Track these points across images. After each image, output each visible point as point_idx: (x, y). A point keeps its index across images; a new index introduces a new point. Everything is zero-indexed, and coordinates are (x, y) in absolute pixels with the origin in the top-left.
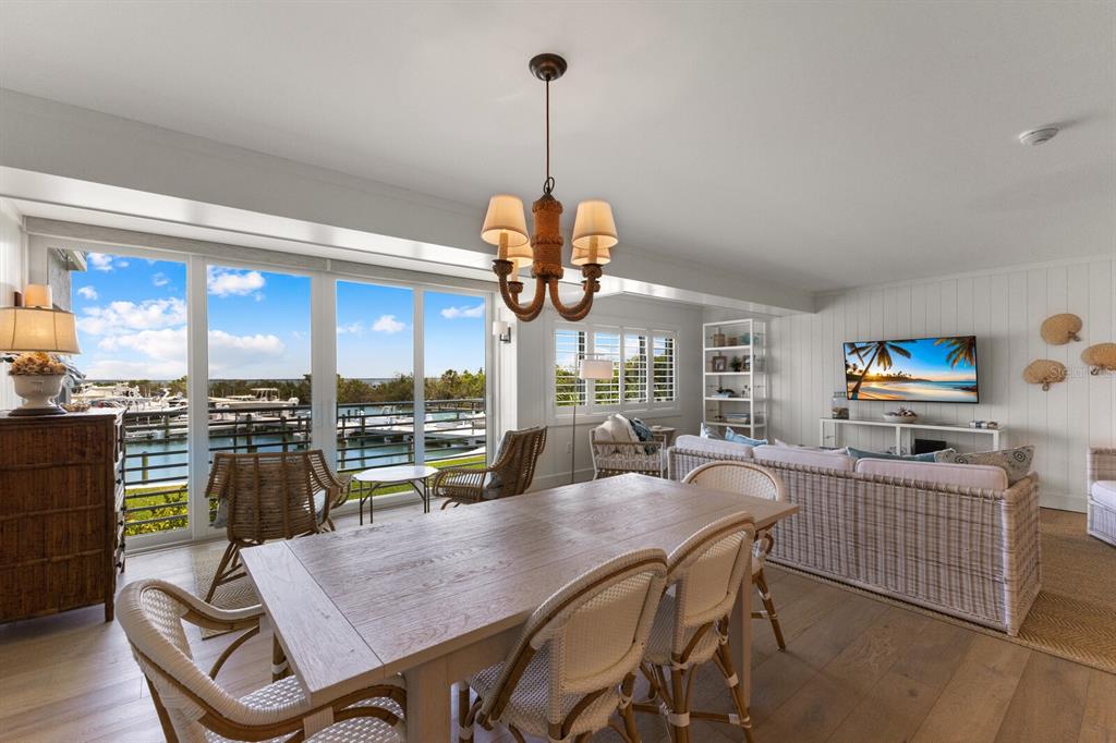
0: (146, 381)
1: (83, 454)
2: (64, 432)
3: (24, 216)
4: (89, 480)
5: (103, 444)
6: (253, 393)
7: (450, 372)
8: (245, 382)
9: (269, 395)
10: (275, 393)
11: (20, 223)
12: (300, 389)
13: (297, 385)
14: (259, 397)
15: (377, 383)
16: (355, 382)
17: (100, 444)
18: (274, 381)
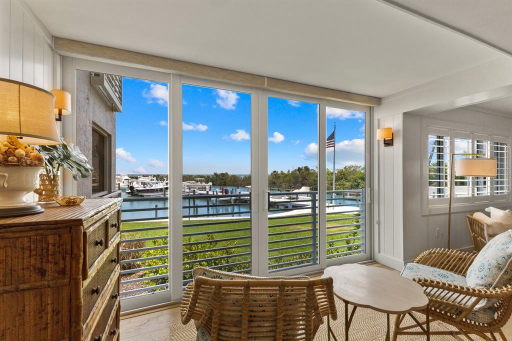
0: (159, 175)
1: (42, 273)
2: (18, 244)
3: (53, 36)
4: (49, 308)
5: (68, 257)
6: (195, 180)
7: (275, 172)
8: (192, 176)
9: (201, 181)
10: (203, 181)
11: (50, 42)
12: (212, 179)
13: (211, 177)
14: (197, 182)
15: (243, 177)
16: (234, 176)
17: (64, 259)
18: (203, 175)
